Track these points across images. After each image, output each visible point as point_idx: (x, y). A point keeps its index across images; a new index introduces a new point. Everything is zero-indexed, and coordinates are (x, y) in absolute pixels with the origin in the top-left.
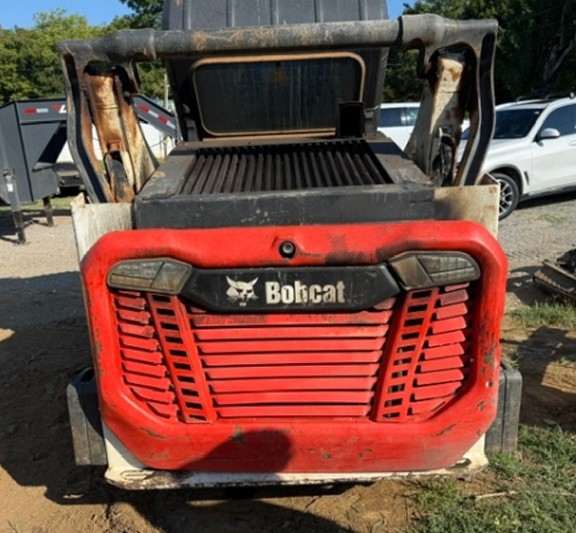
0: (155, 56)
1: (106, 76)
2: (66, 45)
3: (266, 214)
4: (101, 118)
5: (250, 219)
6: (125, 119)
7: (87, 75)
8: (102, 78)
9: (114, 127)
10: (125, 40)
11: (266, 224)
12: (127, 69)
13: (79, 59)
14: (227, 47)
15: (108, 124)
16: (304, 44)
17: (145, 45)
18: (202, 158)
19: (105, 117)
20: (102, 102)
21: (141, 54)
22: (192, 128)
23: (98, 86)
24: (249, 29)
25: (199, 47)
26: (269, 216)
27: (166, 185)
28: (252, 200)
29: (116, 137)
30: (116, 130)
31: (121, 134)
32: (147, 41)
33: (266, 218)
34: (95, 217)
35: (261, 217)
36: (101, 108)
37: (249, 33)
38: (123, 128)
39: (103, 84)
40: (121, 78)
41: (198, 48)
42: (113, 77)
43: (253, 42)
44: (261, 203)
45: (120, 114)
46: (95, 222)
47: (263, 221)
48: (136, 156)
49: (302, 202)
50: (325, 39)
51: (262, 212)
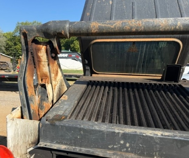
0: (68, 35)
1: (43, 45)
2: (24, 28)
3: (128, 145)
4: (39, 66)
5: (115, 147)
6: (51, 68)
7: (34, 44)
8: (41, 46)
9: (45, 71)
10: (53, 26)
11: (127, 151)
12: (53, 42)
13: (29, 35)
14: (110, 30)
15: (42, 69)
16: (161, 30)
17: (63, 29)
18: (90, 87)
19: (41, 66)
20: (40, 58)
21: (61, 34)
22: (88, 70)
23: (39, 50)
24: (125, 21)
25: (94, 30)
26: (130, 146)
27: (66, 107)
28: (119, 133)
29: (46, 76)
30: (46, 72)
31: (48, 74)
32: (65, 26)
33: (127, 148)
34: (18, 127)
35: (124, 146)
36: (40, 61)
37: (125, 23)
38: (50, 71)
39: (41, 49)
40: (50, 47)
41: (92, 31)
42: (46, 46)
43: (127, 28)
44: (125, 136)
45: (49, 65)
46: (18, 129)
47: (125, 149)
48: (55, 85)
49: (157, 141)
50: (177, 27)
51: (125, 143)
